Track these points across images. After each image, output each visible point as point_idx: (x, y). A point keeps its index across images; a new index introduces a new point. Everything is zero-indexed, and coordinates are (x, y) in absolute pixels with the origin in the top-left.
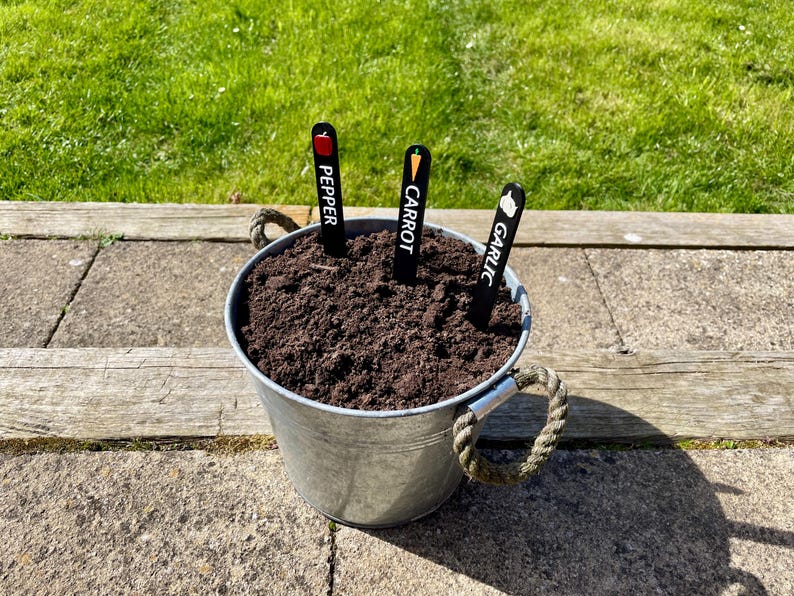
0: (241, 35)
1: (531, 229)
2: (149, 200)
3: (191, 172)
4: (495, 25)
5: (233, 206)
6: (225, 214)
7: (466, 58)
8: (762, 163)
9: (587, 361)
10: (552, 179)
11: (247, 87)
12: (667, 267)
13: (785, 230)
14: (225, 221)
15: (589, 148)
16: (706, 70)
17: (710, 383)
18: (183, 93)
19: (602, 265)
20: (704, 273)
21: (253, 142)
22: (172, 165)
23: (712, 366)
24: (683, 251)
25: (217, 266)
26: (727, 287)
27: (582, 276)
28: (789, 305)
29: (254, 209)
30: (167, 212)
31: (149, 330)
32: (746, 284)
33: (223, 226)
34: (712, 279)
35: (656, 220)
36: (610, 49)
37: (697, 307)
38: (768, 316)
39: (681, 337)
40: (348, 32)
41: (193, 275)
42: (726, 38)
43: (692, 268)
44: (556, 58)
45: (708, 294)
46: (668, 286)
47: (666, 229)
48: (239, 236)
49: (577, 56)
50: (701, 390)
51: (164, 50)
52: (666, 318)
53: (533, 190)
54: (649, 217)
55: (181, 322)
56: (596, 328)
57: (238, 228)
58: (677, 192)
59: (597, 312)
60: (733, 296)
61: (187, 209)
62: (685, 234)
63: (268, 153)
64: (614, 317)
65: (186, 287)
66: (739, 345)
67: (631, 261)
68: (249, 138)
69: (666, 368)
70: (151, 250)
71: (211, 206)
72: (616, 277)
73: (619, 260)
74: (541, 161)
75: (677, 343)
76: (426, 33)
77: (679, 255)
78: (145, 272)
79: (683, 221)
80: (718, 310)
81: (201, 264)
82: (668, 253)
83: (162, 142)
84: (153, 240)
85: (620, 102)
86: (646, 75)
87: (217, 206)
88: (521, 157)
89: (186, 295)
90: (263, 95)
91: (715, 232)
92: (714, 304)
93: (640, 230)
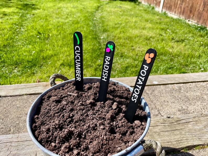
0: (39, 38)
1: (127, 82)
2: (11, 84)
3: (24, 75)
4: (108, 33)
5: (37, 83)
6: (35, 86)
7: (102, 41)
8: (182, 61)
9: (159, 122)
10: (129, 69)
11: (41, 51)
12: (167, 90)
13: (195, 77)
14: (35, 88)
15: (138, 60)
16: (162, 40)
17: (198, 124)
18: (22, 54)
19: (149, 91)
20: (177, 90)
21: (44, 65)
22: (19, 74)
23: (197, 119)
24: (170, 85)
25: (32, 102)
26: (184, 94)
27: (144, 95)
28: (202, 97)
29: (44, 84)
30: (16, 87)
31: (8, 127)
32: (189, 93)
33: (34, 90)
34: (180, 92)
35: (160, 77)
36: (138, 37)
37: (178, 100)
38: (197, 101)
39: (176, 110)
40: (69, 36)
41: (24, 106)
42: (165, 33)
43: (173, 89)
44: (124, 39)
45: (180, 96)
46: (168, 95)
47: (164, 79)
48: (39, 92)
49: (130, 38)
50: (196, 127)
51: (17, 43)
52: (170, 105)
53: (125, 72)
54: (158, 77)
55: (19, 123)
56: (152, 110)
57: (39, 90)
58: (163, 70)
59: (151, 105)
60: (187, 96)
61: (22, 85)
62: (169, 80)
63: (48, 68)
64: (156, 106)
65: (21, 110)
66: (193, 111)
67: (157, 89)
68: (42, 64)
69: (183, 121)
70: (10, 99)
71: (30, 84)
72: (154, 94)
73: (153, 89)
74: (125, 64)
75: (175, 112)
76: (90, 35)
77: (169, 86)
78: (7, 107)
79: (168, 77)
80: (184, 101)
81: (26, 102)
82: (166, 86)
83: (16, 67)
84: (11, 96)
85: (143, 49)
86: (148, 42)
87: (32, 84)
88: (120, 64)
89: (21, 113)
90: (46, 53)
91: (177, 79)
92: (182, 99)
93: (157, 80)
